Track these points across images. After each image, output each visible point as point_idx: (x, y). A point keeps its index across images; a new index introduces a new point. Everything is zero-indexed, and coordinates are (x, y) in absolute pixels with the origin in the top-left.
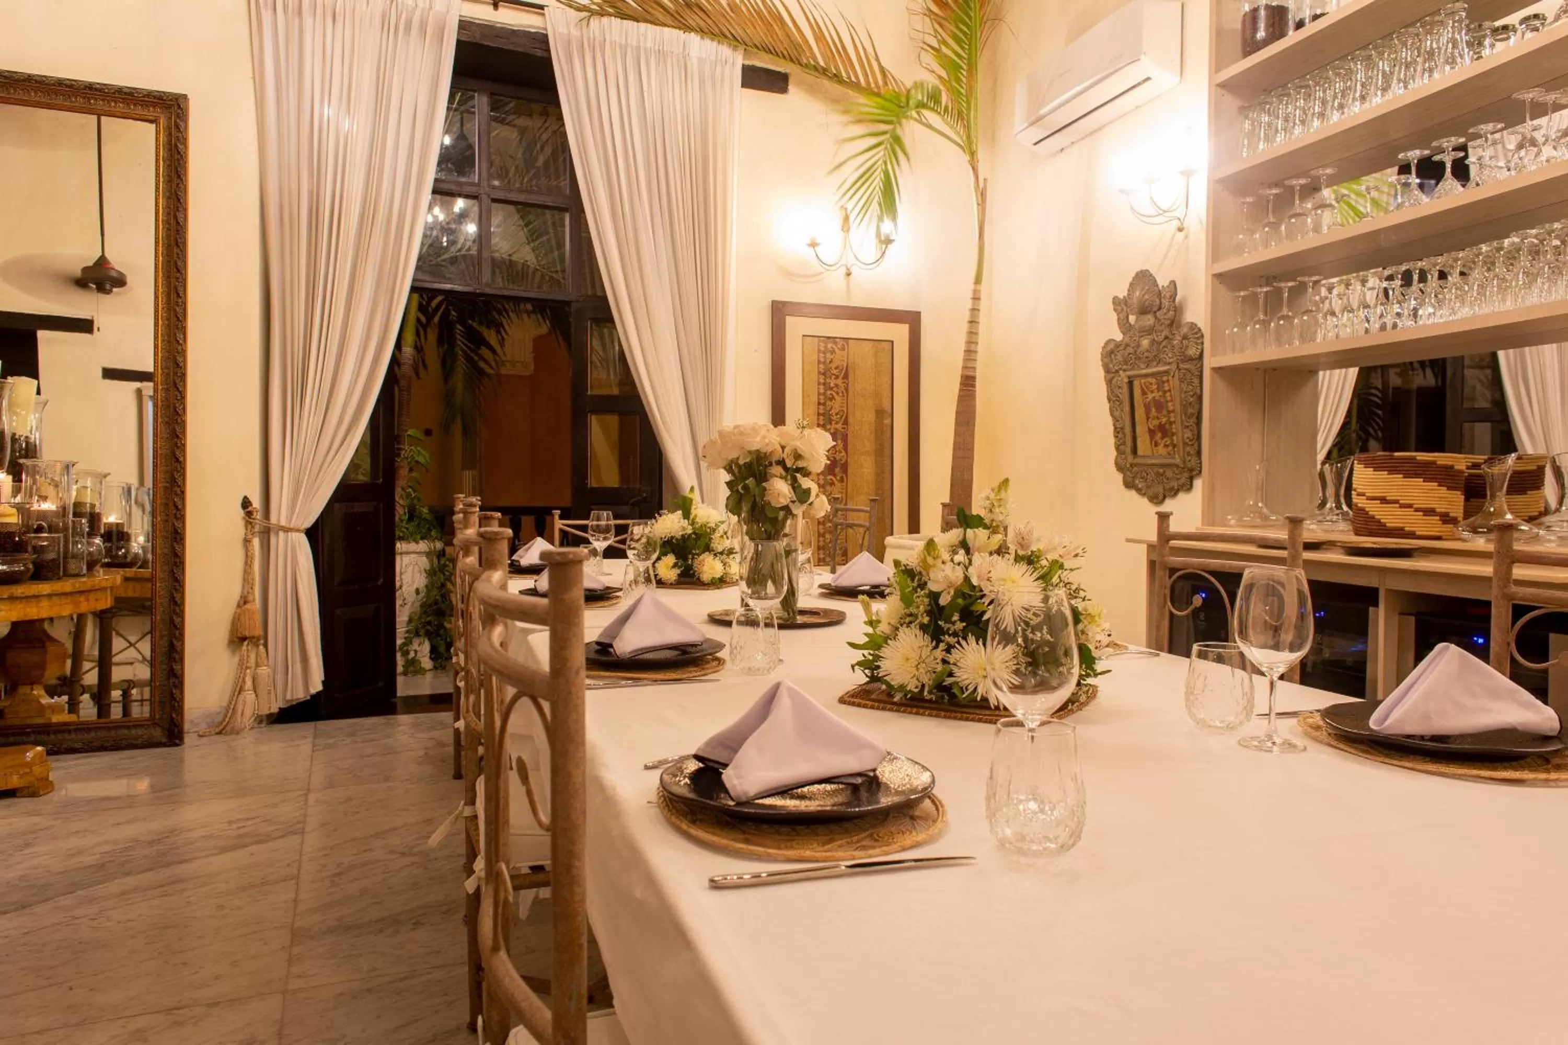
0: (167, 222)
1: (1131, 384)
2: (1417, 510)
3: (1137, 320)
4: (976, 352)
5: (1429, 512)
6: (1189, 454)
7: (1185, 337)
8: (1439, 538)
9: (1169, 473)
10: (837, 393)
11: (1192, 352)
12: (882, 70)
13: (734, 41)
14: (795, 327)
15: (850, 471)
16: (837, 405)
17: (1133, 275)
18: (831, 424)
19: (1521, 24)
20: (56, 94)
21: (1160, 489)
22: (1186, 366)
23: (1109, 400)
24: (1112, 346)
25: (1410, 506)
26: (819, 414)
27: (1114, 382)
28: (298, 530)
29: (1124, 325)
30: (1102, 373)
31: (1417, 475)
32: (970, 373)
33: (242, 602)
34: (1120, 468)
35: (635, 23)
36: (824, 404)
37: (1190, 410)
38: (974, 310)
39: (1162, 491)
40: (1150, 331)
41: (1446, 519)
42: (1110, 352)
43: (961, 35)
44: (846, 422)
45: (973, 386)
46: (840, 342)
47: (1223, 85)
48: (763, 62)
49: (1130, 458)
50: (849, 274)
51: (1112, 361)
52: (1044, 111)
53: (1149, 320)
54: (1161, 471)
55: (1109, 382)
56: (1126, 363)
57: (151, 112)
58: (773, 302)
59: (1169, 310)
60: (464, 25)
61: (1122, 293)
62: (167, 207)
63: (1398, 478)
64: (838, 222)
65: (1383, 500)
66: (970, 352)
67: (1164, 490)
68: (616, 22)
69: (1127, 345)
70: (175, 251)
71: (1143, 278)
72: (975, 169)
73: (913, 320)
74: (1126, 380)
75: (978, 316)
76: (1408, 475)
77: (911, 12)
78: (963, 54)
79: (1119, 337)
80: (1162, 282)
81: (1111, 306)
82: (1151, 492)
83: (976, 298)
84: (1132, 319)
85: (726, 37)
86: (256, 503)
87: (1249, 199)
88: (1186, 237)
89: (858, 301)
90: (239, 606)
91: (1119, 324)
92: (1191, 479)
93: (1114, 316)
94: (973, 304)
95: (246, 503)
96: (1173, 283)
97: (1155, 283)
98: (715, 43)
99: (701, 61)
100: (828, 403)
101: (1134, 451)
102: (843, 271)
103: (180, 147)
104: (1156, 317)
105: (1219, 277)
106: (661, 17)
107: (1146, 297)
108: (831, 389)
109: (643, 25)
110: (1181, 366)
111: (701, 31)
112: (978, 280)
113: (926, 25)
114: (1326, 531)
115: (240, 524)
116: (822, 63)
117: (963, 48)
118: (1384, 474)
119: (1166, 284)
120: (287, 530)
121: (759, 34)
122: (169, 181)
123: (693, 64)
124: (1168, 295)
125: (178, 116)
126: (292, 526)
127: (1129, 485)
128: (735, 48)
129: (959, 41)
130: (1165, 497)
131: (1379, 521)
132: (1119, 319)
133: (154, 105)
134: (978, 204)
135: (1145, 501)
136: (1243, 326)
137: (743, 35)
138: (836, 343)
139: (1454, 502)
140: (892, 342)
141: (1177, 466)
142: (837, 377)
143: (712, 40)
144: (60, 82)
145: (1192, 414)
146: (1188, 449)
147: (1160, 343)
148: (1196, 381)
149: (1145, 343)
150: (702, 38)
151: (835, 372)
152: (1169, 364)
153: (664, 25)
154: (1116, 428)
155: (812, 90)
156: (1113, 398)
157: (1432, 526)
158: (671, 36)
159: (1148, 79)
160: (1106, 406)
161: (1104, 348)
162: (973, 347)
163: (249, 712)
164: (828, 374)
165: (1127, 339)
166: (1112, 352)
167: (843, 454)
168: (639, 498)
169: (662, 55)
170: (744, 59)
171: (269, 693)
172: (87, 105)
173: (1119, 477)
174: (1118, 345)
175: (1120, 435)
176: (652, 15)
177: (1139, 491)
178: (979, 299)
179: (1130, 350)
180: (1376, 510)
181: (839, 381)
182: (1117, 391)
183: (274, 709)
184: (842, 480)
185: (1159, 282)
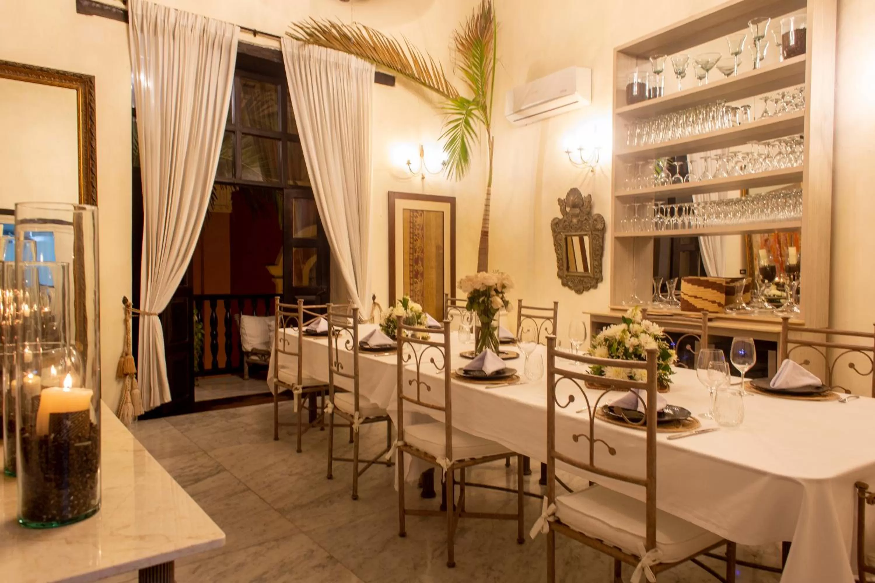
0: (85, 146)
1: (566, 239)
2: (709, 301)
3: (570, 210)
4: (488, 220)
5: (714, 302)
6: (596, 272)
7: (595, 220)
8: (717, 312)
9: (586, 280)
10: (418, 237)
11: (600, 226)
12: (445, 81)
13: (372, 60)
14: (401, 205)
15: (425, 276)
16: (418, 244)
17: (569, 189)
18: (416, 253)
19: (742, 107)
20: (20, 73)
21: (581, 287)
22: (597, 233)
23: (555, 245)
24: (557, 220)
25: (706, 300)
26: (410, 248)
27: (558, 237)
28: (155, 314)
29: (563, 211)
30: (551, 232)
31: (709, 287)
32: (486, 230)
33: (124, 355)
34: (559, 276)
35: (325, 48)
36: (413, 243)
37: (597, 253)
38: (488, 200)
39: (582, 288)
40: (577, 216)
41: (720, 305)
42: (556, 224)
43: (476, 64)
44: (422, 252)
45: (487, 236)
46: (420, 213)
47: (619, 114)
48: (384, 70)
49: (566, 273)
50: (423, 178)
51: (556, 227)
52: (523, 108)
53: (577, 211)
54: (582, 279)
55: (555, 238)
56: (564, 228)
57: (74, 84)
58: (389, 192)
59: (587, 207)
60: (241, 44)
61: (564, 197)
62: (85, 138)
63: (702, 289)
64: (418, 153)
65: (696, 297)
66: (486, 220)
67: (583, 287)
68: (316, 47)
69: (565, 221)
70: (91, 162)
71: (574, 192)
72: (489, 132)
73: (452, 201)
74: (564, 237)
75: (489, 203)
76: (706, 287)
77: (449, 48)
78: (478, 73)
79: (560, 216)
80: (584, 194)
81: (557, 203)
82: (577, 288)
83: (489, 194)
84: (568, 209)
85: (369, 58)
86: (130, 300)
87: (629, 165)
88: (594, 174)
89: (428, 192)
90: (122, 357)
91: (561, 211)
92: (597, 283)
93: (559, 207)
94: (487, 197)
95: (125, 301)
96: (590, 196)
97: (580, 194)
98: (363, 61)
99: (357, 69)
100: (415, 242)
101: (568, 268)
102: (421, 177)
103: (92, 104)
104: (580, 210)
105: (619, 198)
106: (338, 47)
107: (576, 200)
108: (416, 235)
109: (329, 50)
110: (593, 232)
111: (357, 55)
112: (489, 185)
113: (460, 57)
114: (669, 309)
115: (123, 312)
116: (416, 75)
117: (478, 70)
118: (696, 287)
119: (586, 195)
120: (149, 314)
121: (387, 58)
122: (85, 123)
123: (353, 71)
124: (587, 201)
125: (91, 87)
126: (152, 312)
127: (564, 284)
128: (372, 64)
129: (476, 67)
130: (583, 291)
131: (694, 306)
132: (561, 209)
133: (76, 81)
134: (490, 149)
135: (573, 292)
136: (629, 219)
137: (378, 58)
138: (418, 213)
139: (721, 298)
140: (443, 212)
141: (590, 277)
142: (418, 229)
143: (362, 59)
144: (24, 66)
145: (599, 255)
146: (596, 270)
147: (582, 222)
148: (601, 240)
149: (575, 221)
150: (357, 57)
151: (418, 227)
152: (587, 231)
153: (339, 50)
154: (558, 258)
155: (405, 85)
156: (557, 244)
157: (715, 307)
158: (343, 55)
159: (577, 102)
160: (553, 248)
161: (552, 221)
162: (487, 217)
163: (130, 414)
164: (414, 228)
165: (565, 218)
166: (557, 223)
167: (422, 268)
168: (322, 292)
169: (337, 65)
170: (376, 68)
171: (140, 404)
172: (39, 80)
173: (560, 281)
174: (560, 220)
175: (561, 262)
176: (333, 44)
177: (570, 287)
178: (490, 194)
179: (567, 223)
180: (692, 301)
181: (420, 232)
182: (559, 241)
183: (143, 413)
184: (421, 281)
185: (582, 194)
